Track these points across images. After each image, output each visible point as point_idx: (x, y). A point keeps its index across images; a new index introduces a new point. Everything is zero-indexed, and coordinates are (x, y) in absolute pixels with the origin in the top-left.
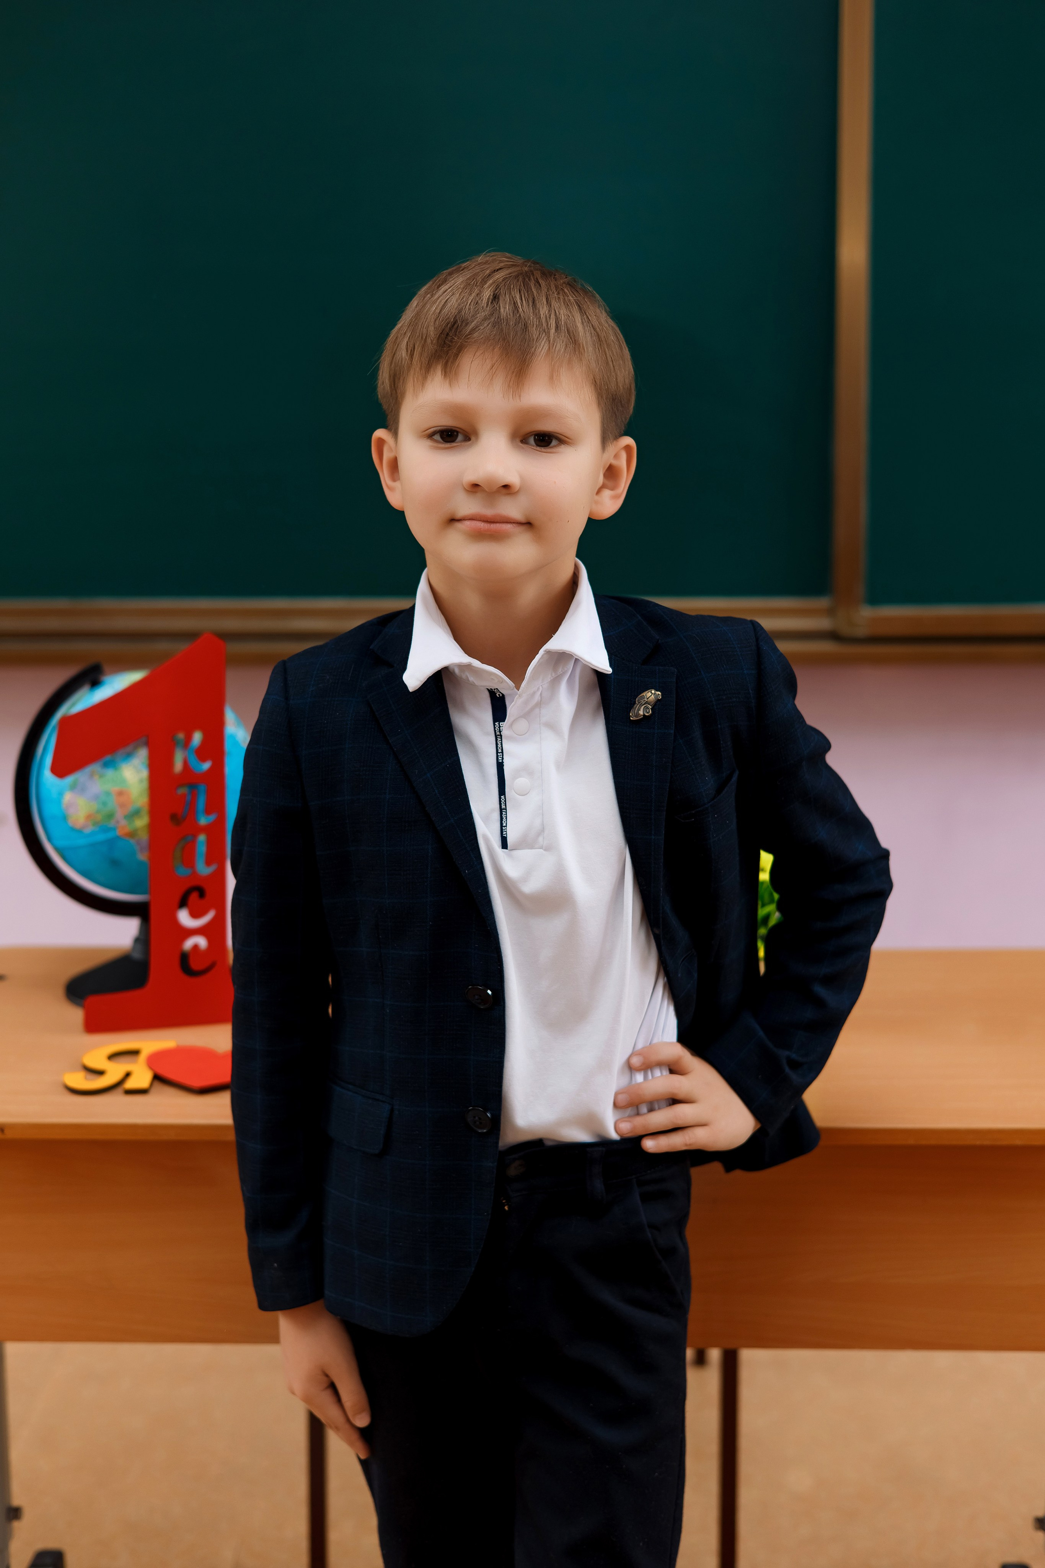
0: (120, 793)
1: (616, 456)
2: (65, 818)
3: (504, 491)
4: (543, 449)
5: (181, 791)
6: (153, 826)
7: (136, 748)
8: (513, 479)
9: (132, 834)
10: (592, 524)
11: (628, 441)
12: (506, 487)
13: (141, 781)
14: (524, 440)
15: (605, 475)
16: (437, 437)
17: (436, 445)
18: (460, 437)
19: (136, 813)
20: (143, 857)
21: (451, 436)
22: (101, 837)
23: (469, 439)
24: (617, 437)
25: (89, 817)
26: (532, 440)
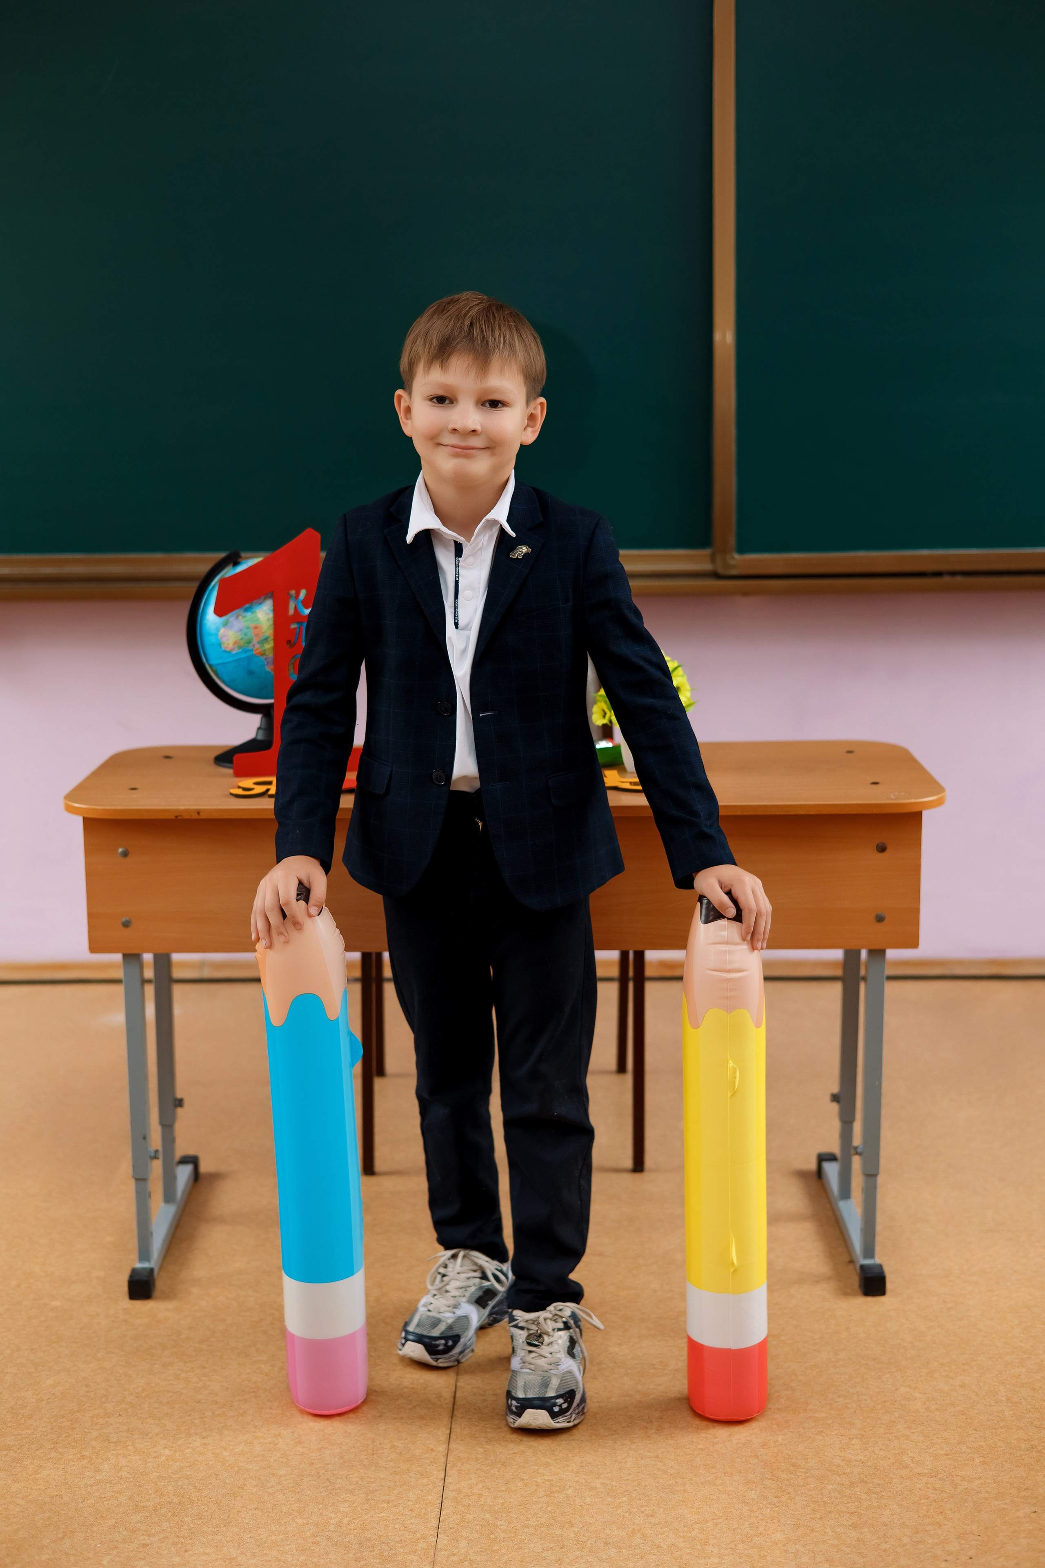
0: (256, 628)
1: (535, 408)
2: (220, 645)
3: (473, 433)
4: (494, 409)
5: (293, 626)
6: (276, 648)
7: (265, 599)
8: (478, 428)
9: (262, 654)
10: (523, 447)
11: (542, 400)
12: (474, 431)
13: (268, 620)
14: (483, 404)
15: (528, 419)
16: (435, 400)
17: (434, 404)
18: (447, 401)
19: (266, 640)
20: (269, 669)
21: (443, 400)
22: (243, 655)
23: (453, 403)
24: (535, 399)
25: (235, 643)
26: (488, 405)
